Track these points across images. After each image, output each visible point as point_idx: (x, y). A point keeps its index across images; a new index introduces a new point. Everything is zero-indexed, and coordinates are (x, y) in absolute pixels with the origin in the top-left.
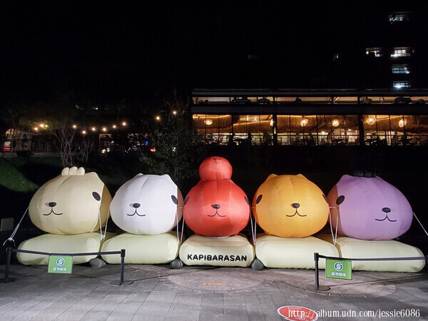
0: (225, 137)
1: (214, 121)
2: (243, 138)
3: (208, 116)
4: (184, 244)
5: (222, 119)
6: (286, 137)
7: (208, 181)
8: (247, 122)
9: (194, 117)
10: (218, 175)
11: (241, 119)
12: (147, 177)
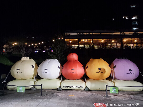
0: (76, 47)
1: (72, 41)
2: (82, 47)
3: (70, 40)
4: (62, 82)
5: (75, 40)
6: (97, 46)
7: (70, 61)
8: (83, 41)
9: (66, 40)
10: (73, 59)
11: (81, 40)
12: (50, 60)
